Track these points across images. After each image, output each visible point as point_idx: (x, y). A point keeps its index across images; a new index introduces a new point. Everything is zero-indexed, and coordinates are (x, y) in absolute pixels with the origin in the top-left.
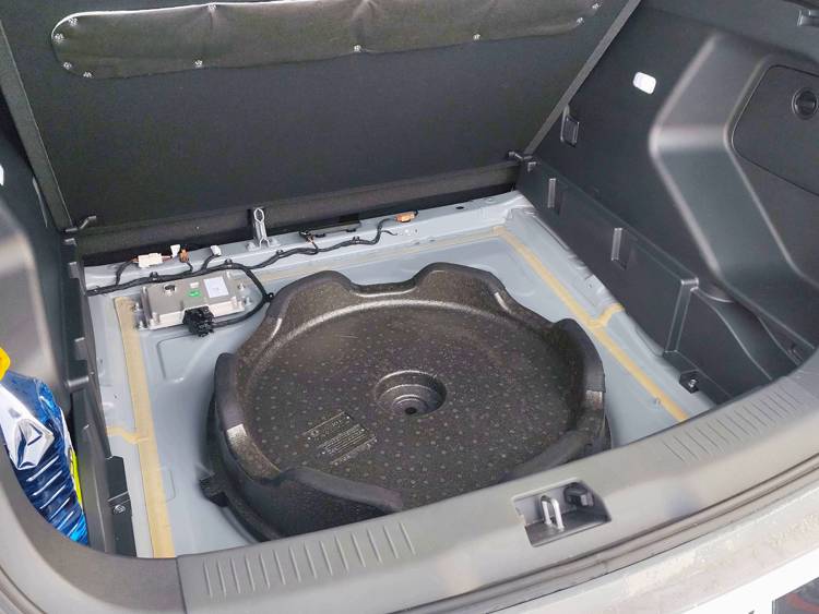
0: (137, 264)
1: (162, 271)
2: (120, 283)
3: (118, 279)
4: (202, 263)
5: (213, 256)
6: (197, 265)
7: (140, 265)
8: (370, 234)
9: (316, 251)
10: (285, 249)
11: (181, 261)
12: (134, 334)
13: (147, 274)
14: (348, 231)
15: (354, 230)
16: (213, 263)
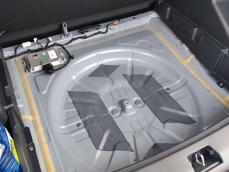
0: (22, 47)
1: (32, 48)
2: (17, 54)
3: (16, 52)
4: (46, 44)
5: (49, 42)
6: (44, 45)
7: (23, 47)
8: (104, 30)
9: (86, 37)
10: (75, 37)
11: (38, 44)
12: (25, 74)
13: (26, 50)
14: (96, 29)
15: (98, 29)
16: (50, 44)
